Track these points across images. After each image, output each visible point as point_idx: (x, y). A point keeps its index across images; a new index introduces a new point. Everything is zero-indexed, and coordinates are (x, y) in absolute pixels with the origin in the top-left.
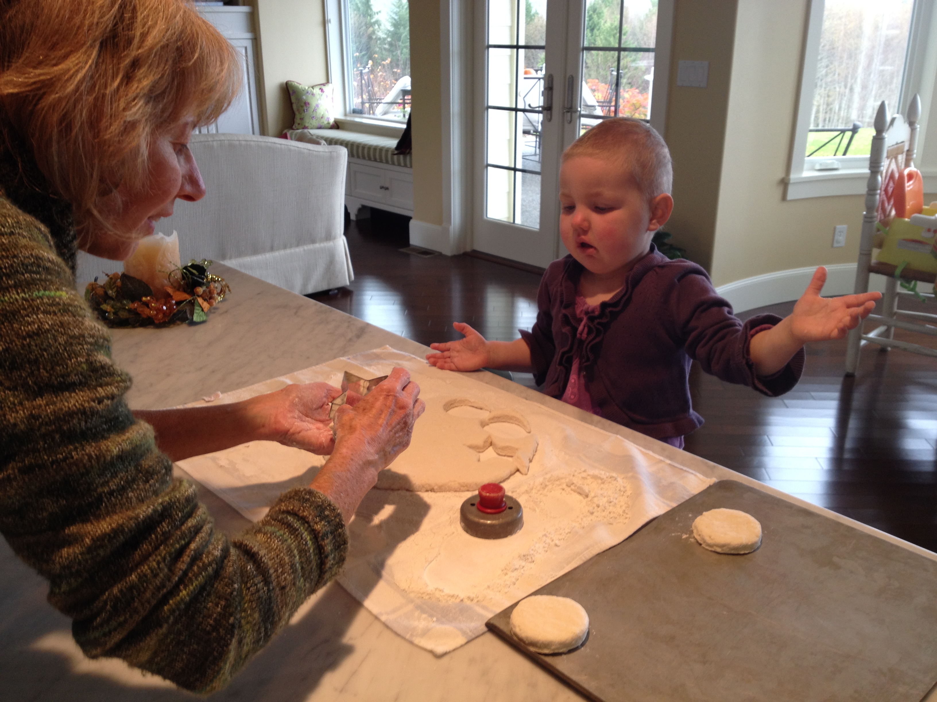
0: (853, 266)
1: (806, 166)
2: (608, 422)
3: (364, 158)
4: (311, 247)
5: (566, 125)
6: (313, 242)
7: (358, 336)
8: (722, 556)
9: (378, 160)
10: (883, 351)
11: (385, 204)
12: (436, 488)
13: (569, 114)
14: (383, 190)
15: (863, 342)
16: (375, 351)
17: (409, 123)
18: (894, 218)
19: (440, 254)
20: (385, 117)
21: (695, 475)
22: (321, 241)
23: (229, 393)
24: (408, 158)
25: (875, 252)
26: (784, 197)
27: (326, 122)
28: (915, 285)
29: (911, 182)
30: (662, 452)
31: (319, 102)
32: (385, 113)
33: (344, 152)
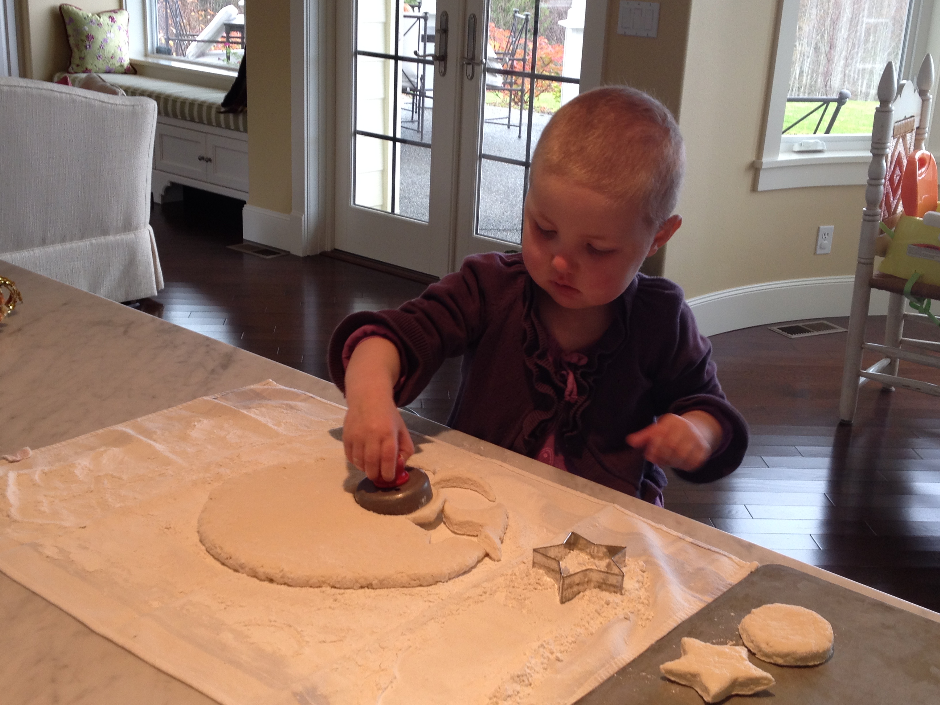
0: (850, 279)
1: (782, 146)
2: (599, 487)
3: (175, 116)
4: (102, 240)
5: (466, 81)
6: (105, 232)
7: (225, 367)
8: (785, 670)
9: (197, 120)
10: (885, 392)
11: (206, 182)
12: (374, 582)
13: (470, 67)
14: (203, 162)
15: (862, 379)
16: (252, 387)
17: (243, 69)
18: (902, 216)
19: (288, 254)
20: (201, 60)
21: (729, 558)
22: (118, 231)
23: (43, 449)
24: (241, 118)
25: (878, 260)
26: (754, 188)
27: (117, 64)
28: (929, 304)
29: (923, 169)
30: (678, 526)
31: (108, 35)
32: (202, 54)
33: (152, 105)
